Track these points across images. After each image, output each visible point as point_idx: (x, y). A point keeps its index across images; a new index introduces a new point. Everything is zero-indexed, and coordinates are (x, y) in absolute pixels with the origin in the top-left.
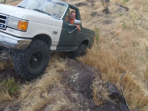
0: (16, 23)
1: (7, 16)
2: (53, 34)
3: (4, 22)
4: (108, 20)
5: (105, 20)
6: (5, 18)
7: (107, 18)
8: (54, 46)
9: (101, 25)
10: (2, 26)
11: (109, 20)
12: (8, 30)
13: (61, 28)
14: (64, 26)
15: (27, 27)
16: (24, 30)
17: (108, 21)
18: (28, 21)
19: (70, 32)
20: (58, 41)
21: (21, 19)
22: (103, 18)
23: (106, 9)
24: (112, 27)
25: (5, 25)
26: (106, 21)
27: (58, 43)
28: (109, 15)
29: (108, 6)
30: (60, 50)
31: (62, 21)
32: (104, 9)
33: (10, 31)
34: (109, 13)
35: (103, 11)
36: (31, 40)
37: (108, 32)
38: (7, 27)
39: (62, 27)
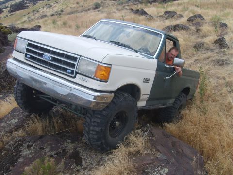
0: (93, 68)
1: (78, 57)
2: (144, 82)
3: (73, 66)
4: (222, 58)
5: (217, 58)
6: (75, 59)
7: (222, 55)
8: (143, 100)
9: (211, 66)
10: (70, 71)
11: (224, 58)
12: (78, 79)
13: (154, 73)
14: (160, 69)
15: (109, 74)
16: (105, 80)
17: (223, 61)
18: (111, 65)
19: (167, 78)
20: (149, 93)
21: (101, 63)
22: (215, 55)
23: (220, 39)
24: (228, 72)
25: (74, 70)
26: (219, 61)
27: (148, 96)
28: (225, 49)
29: (224, 34)
30: (150, 106)
31: (156, 61)
32: (217, 38)
33: (83, 80)
34: (225, 47)
35: (216, 42)
36: (113, 95)
37: (221, 81)
38: (77, 73)
39: (156, 71)
